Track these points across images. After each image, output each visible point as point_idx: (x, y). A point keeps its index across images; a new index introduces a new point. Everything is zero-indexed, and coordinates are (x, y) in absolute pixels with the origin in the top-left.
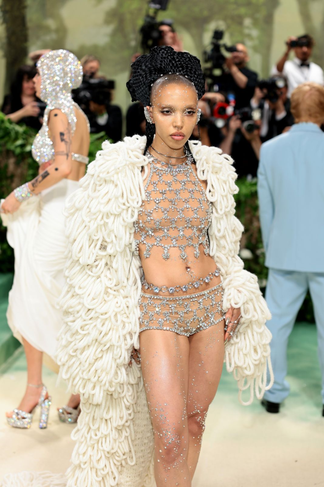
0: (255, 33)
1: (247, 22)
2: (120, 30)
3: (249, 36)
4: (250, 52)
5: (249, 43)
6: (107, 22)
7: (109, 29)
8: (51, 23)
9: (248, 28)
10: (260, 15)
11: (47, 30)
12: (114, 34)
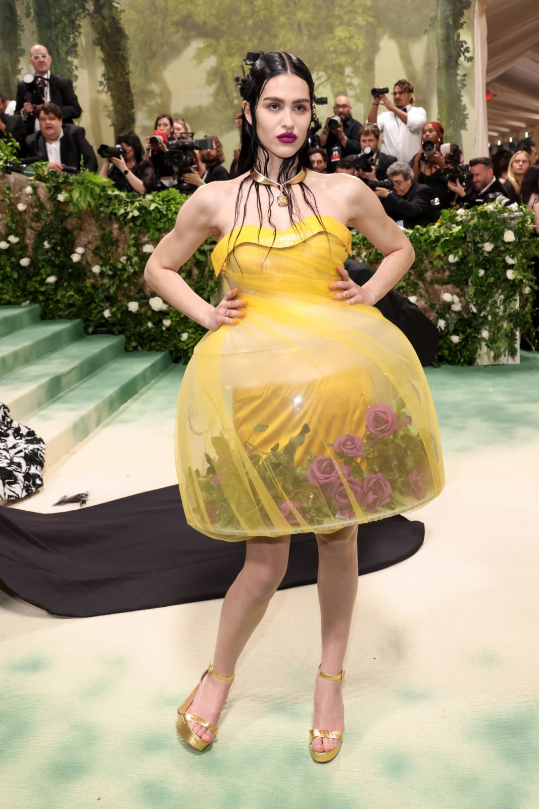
0: (356, 81)
1: (348, 70)
2: (222, 89)
3: (350, 84)
4: (352, 102)
5: (351, 93)
6: (209, 82)
7: (212, 89)
8: (155, 87)
9: (348, 76)
10: (361, 63)
11: (151, 94)
12: (217, 94)
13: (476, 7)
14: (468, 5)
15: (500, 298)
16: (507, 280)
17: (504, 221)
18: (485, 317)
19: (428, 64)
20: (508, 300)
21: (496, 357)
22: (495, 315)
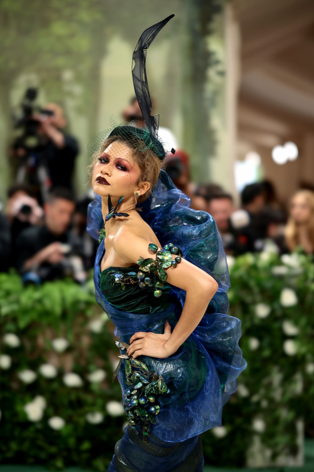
9: (68, 83)
13: (229, 12)
14: (218, 9)
15: (276, 377)
16: (284, 355)
17: (281, 278)
18: (258, 403)
19: (169, 77)
20: (287, 379)
21: (274, 456)
22: (271, 400)
